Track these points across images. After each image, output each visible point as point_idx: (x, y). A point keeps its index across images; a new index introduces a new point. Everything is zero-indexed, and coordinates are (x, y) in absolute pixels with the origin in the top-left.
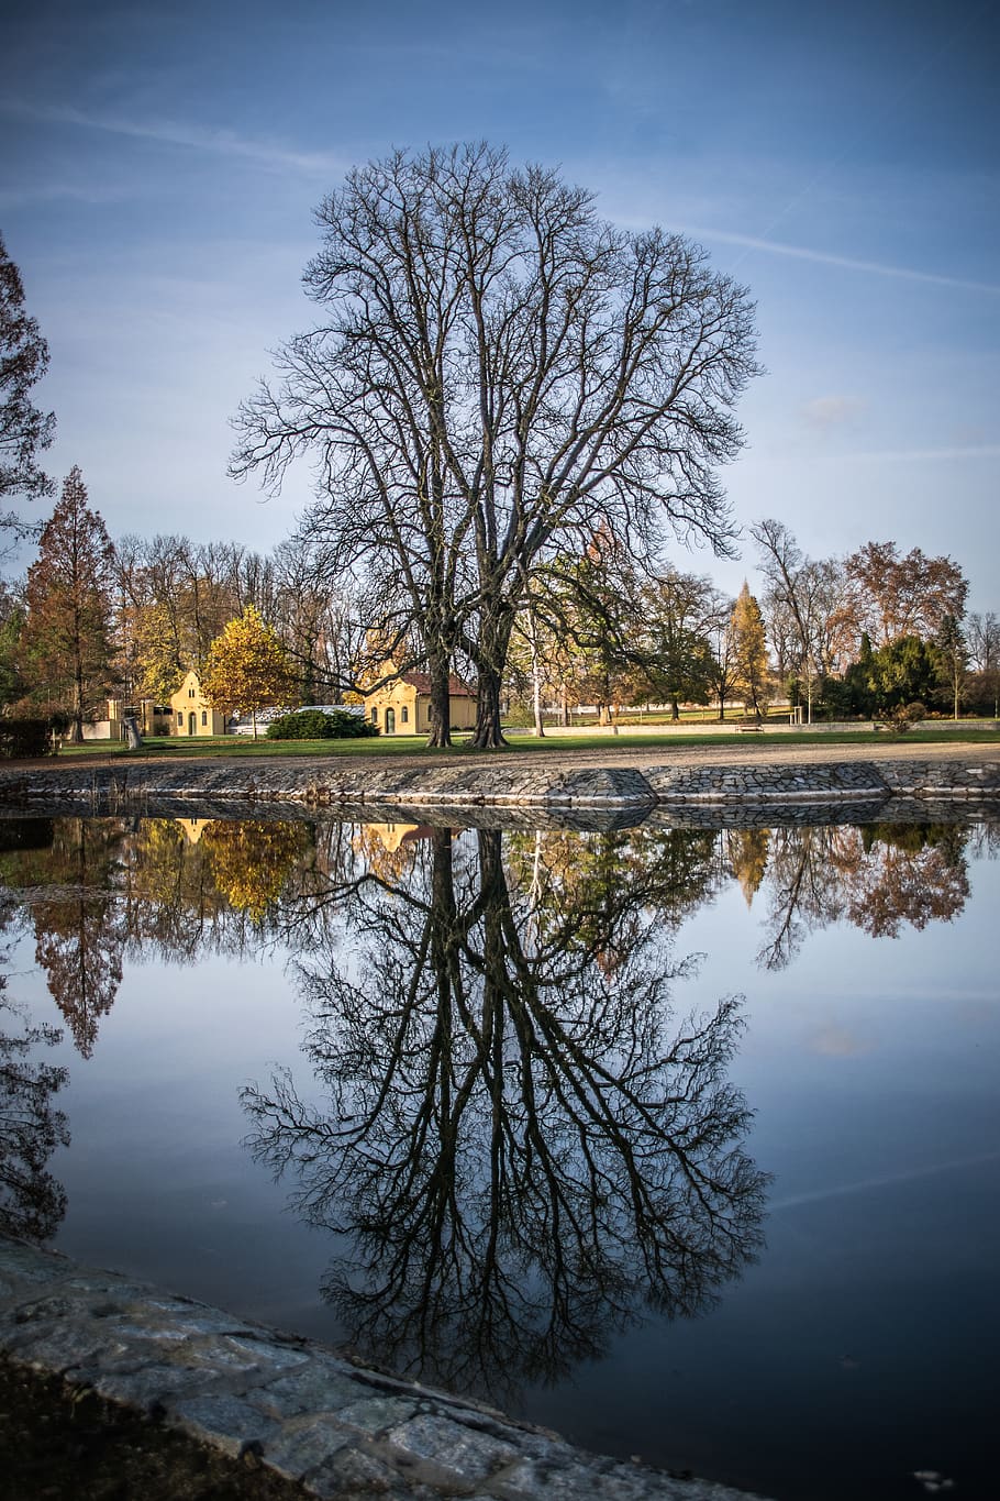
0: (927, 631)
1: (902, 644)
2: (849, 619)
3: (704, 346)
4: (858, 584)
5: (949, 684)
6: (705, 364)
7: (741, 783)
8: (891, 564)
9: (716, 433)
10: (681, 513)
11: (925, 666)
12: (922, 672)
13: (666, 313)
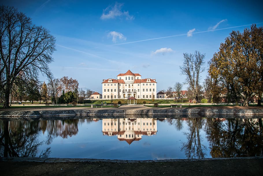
0: (73, 90)
1: (69, 92)
2: (60, 88)
3: (48, 45)
4: (62, 83)
5: (76, 99)
6: (48, 48)
7: (55, 113)
8: (67, 80)
9: (48, 59)
10: (43, 71)
11: (73, 96)
12: (72, 97)
13: (42, 39)
